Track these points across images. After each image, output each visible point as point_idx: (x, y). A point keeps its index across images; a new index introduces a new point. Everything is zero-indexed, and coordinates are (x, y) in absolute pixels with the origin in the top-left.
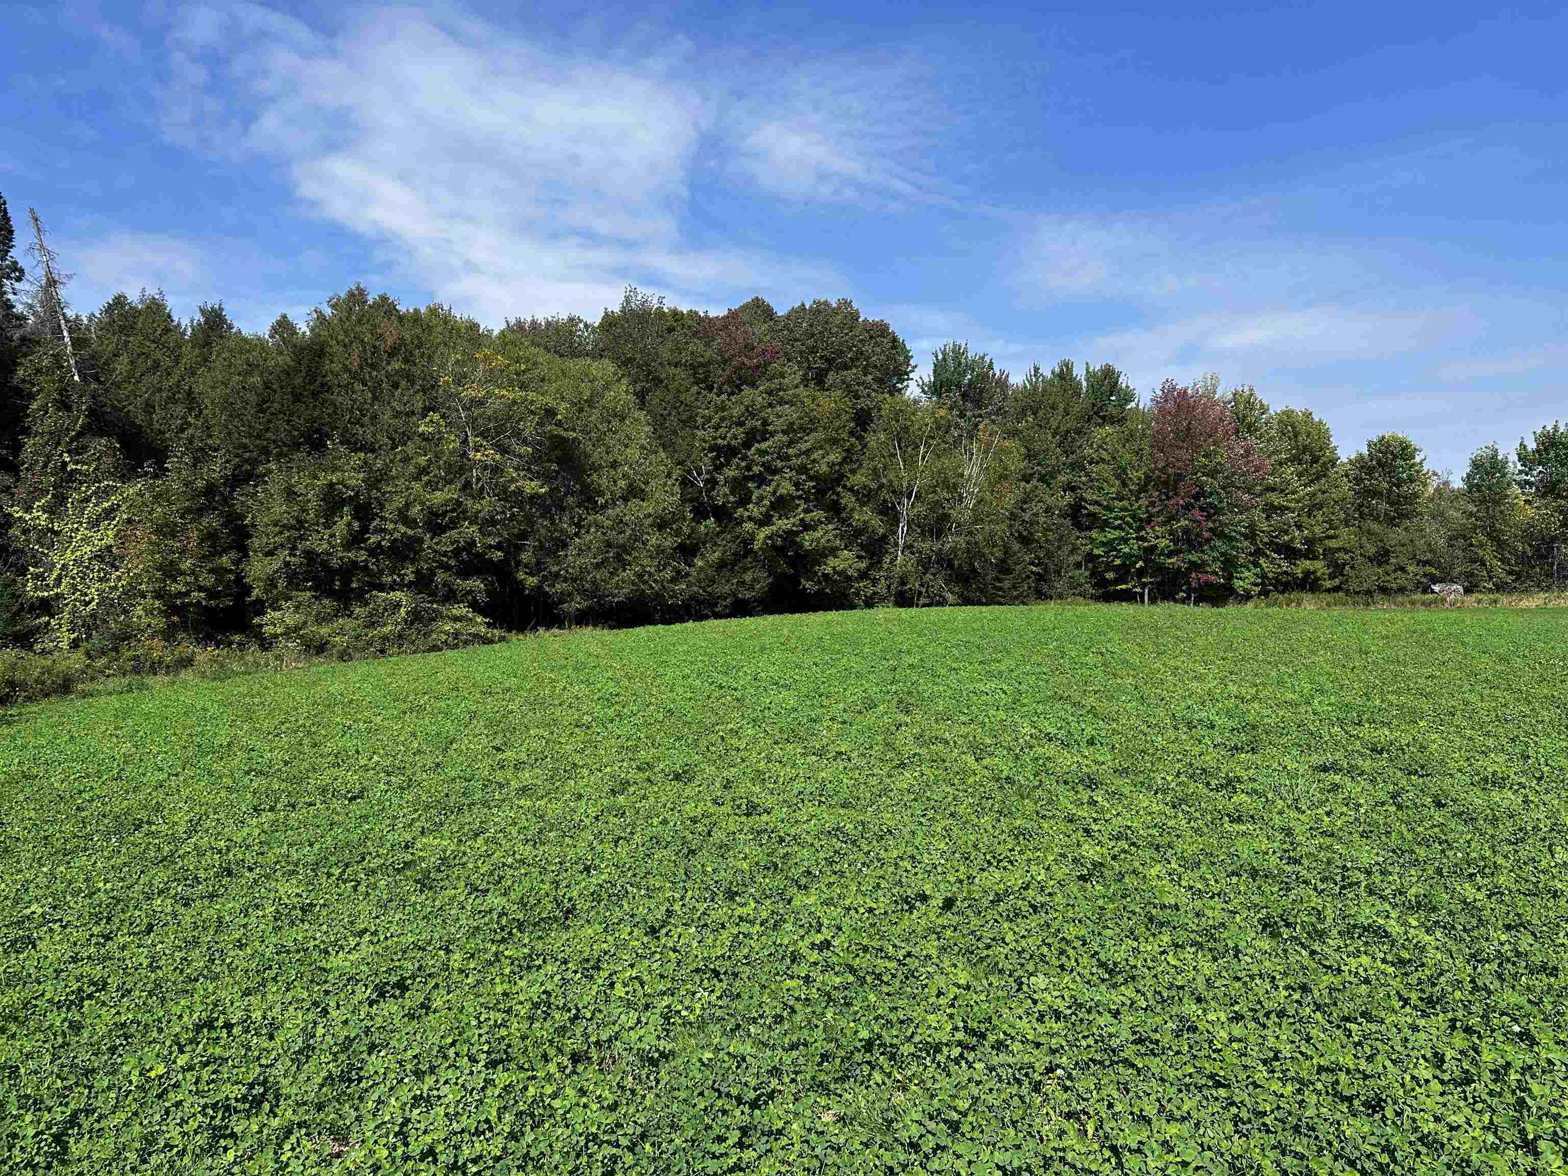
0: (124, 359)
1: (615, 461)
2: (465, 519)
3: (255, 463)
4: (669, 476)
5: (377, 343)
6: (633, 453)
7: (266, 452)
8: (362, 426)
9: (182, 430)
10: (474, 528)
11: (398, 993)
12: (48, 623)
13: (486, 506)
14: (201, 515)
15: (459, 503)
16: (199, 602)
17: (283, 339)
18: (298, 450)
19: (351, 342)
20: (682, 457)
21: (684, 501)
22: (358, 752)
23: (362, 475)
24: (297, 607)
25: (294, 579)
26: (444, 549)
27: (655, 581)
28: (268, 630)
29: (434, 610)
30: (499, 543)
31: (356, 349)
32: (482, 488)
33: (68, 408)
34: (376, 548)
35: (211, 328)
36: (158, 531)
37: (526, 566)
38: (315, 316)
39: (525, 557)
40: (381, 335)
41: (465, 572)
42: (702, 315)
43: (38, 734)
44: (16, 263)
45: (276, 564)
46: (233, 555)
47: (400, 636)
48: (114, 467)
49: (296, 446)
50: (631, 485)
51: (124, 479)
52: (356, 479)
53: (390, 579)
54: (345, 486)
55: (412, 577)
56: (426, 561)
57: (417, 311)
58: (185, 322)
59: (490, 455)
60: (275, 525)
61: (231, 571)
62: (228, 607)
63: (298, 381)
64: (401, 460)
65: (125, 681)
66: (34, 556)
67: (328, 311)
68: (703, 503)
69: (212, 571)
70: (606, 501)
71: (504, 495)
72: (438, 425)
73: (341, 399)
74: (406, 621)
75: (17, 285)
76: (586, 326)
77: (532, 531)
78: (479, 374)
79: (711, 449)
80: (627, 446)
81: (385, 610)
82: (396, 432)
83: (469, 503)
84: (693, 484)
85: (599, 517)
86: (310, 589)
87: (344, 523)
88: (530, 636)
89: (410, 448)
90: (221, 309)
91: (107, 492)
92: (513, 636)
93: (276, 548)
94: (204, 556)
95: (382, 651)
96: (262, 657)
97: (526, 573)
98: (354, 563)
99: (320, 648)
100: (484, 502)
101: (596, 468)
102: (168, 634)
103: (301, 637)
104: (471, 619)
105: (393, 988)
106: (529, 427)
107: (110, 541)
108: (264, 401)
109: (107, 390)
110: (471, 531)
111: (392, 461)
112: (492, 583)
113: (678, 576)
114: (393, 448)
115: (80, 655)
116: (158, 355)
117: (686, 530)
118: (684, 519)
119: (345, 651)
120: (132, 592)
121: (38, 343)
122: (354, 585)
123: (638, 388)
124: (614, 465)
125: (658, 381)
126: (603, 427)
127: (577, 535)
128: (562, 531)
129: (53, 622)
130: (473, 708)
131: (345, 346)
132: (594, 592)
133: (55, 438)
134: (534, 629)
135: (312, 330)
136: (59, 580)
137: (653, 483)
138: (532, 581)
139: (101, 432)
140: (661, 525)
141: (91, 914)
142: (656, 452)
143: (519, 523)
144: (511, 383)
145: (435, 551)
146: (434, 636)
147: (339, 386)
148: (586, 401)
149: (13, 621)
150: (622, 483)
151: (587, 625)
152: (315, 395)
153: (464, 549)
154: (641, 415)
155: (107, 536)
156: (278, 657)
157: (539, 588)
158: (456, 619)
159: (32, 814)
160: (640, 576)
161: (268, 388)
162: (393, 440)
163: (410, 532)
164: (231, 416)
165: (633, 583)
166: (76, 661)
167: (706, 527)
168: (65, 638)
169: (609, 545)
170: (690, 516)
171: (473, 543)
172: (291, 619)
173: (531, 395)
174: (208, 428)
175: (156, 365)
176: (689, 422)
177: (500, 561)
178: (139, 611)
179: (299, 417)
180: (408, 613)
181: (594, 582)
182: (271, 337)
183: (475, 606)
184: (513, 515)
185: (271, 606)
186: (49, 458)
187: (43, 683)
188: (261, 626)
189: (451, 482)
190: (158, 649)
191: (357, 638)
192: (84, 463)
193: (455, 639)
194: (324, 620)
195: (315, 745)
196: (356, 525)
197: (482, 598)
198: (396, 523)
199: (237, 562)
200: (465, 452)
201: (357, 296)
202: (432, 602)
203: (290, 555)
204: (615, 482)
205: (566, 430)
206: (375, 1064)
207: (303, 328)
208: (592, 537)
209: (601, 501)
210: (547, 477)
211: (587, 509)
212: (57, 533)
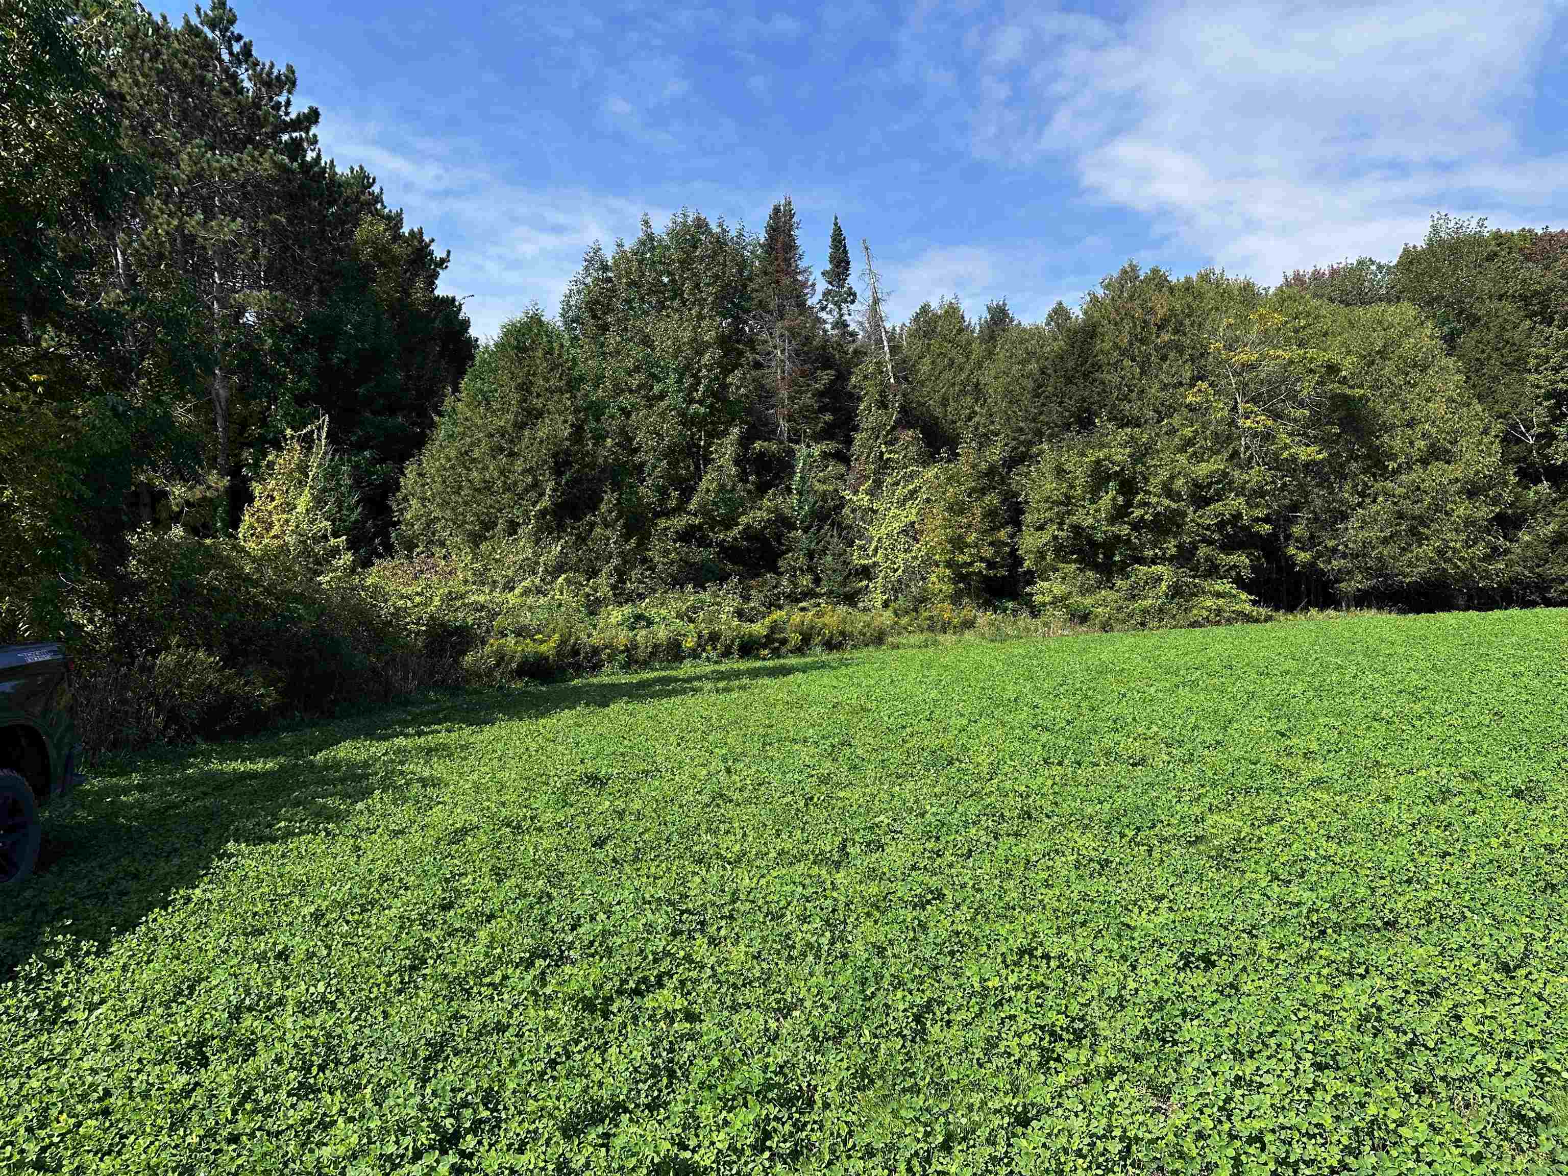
0: (927, 360)
1: (1413, 419)
2: (1231, 491)
3: (1030, 444)
4: (1486, 432)
5: (1147, 317)
6: (1438, 407)
7: (1039, 433)
8: (1130, 402)
9: (970, 419)
10: (1242, 499)
11: (1202, 966)
12: (867, 586)
13: (1254, 476)
14: (984, 494)
15: (1225, 474)
16: (980, 572)
17: (1058, 325)
18: (1068, 430)
19: (1122, 319)
20: (1505, 408)
21: (1505, 462)
22: (1134, 719)
23: (1128, 450)
24: (1064, 578)
25: (1060, 550)
26: (1208, 522)
27: (1462, 559)
28: (1038, 599)
29: (1195, 586)
30: (1268, 515)
31: (1127, 326)
32: (1251, 457)
33: (886, 407)
34: (1139, 522)
35: (995, 323)
36: (950, 509)
37: (1297, 540)
38: (1088, 299)
39: (1297, 530)
40: (1151, 309)
41: (1228, 547)
42: (1540, 232)
43: (867, 676)
44: (851, 288)
45: (1045, 537)
46: (1009, 529)
47: (1161, 610)
48: (919, 455)
49: (1067, 427)
50: (1432, 445)
51: (925, 464)
52: (1121, 455)
53: (1151, 553)
54: (1111, 462)
55: (1174, 551)
56: (1189, 535)
57: (1188, 280)
58: (974, 321)
59: (1262, 421)
60: (1046, 501)
61: (1007, 544)
62: (1004, 577)
63: (1071, 364)
64: (1166, 433)
65: (923, 637)
66: (859, 531)
67: (1100, 292)
68: (1533, 464)
69: (991, 544)
70: (1400, 466)
71: (1276, 464)
72: (1207, 394)
73: (1111, 377)
74: (1167, 596)
75: (852, 307)
76: (1380, 267)
77: (1307, 502)
78: (1253, 336)
79: (1547, 397)
80: (1428, 400)
81: (1146, 583)
82: (1163, 405)
83: (1236, 473)
84: (1518, 441)
85: (1389, 485)
86: (1075, 561)
87: (1109, 498)
88: (1300, 617)
89: (1176, 420)
90: (1004, 304)
91: (912, 476)
92: (1280, 615)
93: (1046, 523)
94: (985, 531)
95: (1143, 624)
96: (1033, 623)
97: (1297, 548)
98: (1117, 537)
99: (1084, 618)
100: (1252, 472)
101: (1388, 428)
102: (956, 598)
103: (1067, 607)
104: (1234, 596)
105: (1197, 960)
106: (1306, 389)
107: (913, 518)
108: (1039, 387)
109: (913, 389)
110: (1235, 503)
111: (1157, 435)
112: (1258, 558)
113: (1494, 553)
114: (1159, 422)
115: (889, 613)
116: (953, 354)
117: (1508, 497)
118: (1506, 484)
119: (1107, 622)
120: (929, 562)
121: (865, 354)
122: (1117, 558)
123: (1446, 329)
124: (1411, 424)
125: (1473, 321)
126: (1399, 380)
127: (1360, 505)
128: (1342, 502)
129: (871, 585)
130: (1251, 688)
131: (1116, 324)
132: (1380, 570)
133: (875, 432)
134: (1306, 609)
135: (1086, 313)
136: (876, 551)
137: (1463, 442)
138: (1304, 557)
139: (909, 426)
140: (1472, 492)
141: (923, 832)
142: (1469, 405)
143: (1291, 493)
144: (1288, 340)
145: (1198, 524)
146: (1195, 612)
147: (1109, 364)
148: (1378, 352)
149: (844, 584)
150: (1421, 444)
151: (1369, 607)
152: (1086, 376)
153: (1229, 522)
154: (1450, 362)
155: (911, 514)
156: (1045, 624)
157: (1313, 564)
158: (1218, 595)
159: (871, 741)
160: (1441, 553)
161: (1043, 373)
162: (1159, 412)
163: (1174, 506)
164: (1010, 402)
165: (1432, 562)
166: (887, 618)
167: (1536, 493)
168: (879, 598)
169: (1401, 516)
170: (1514, 479)
171: (1238, 516)
172: (1059, 589)
173: (1311, 352)
174: (991, 415)
175: (952, 362)
176: (1518, 365)
177: (1268, 535)
178: (933, 578)
179: (1070, 399)
180: (1169, 587)
181: (1380, 559)
182: (1048, 324)
183: (1240, 582)
184: (1285, 484)
185: (1039, 577)
186: (871, 448)
187: (864, 635)
188: (1032, 595)
189: (1218, 452)
190: (946, 611)
191: (1119, 609)
192: (896, 452)
193: (1217, 615)
194: (1087, 590)
195: (1092, 709)
196: (1120, 500)
197: (1246, 573)
198: (1159, 497)
199: (1011, 536)
200: (1233, 420)
201: (1130, 274)
202: (1194, 577)
203: (1059, 529)
204: (1411, 443)
205: (1351, 387)
206: (1190, 1030)
207: (1077, 312)
208: (1381, 508)
209: (1392, 465)
210: (1325, 442)
211: (1374, 475)
212: (875, 512)
